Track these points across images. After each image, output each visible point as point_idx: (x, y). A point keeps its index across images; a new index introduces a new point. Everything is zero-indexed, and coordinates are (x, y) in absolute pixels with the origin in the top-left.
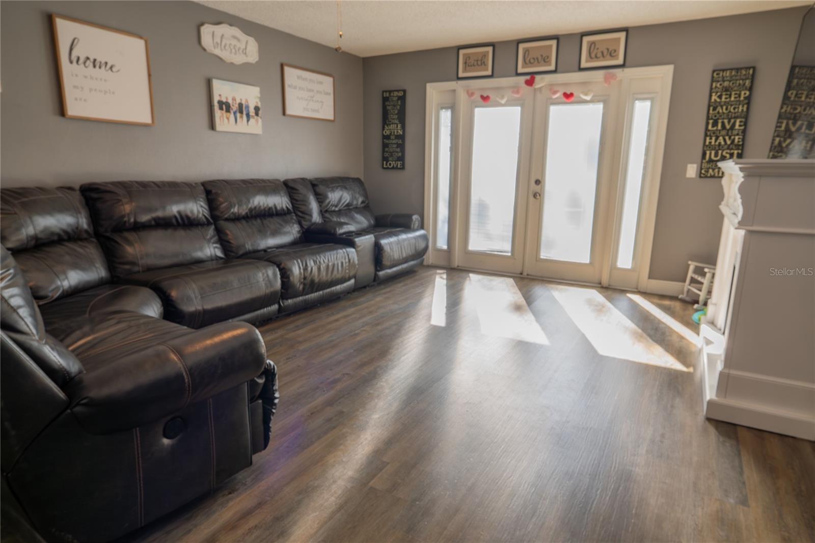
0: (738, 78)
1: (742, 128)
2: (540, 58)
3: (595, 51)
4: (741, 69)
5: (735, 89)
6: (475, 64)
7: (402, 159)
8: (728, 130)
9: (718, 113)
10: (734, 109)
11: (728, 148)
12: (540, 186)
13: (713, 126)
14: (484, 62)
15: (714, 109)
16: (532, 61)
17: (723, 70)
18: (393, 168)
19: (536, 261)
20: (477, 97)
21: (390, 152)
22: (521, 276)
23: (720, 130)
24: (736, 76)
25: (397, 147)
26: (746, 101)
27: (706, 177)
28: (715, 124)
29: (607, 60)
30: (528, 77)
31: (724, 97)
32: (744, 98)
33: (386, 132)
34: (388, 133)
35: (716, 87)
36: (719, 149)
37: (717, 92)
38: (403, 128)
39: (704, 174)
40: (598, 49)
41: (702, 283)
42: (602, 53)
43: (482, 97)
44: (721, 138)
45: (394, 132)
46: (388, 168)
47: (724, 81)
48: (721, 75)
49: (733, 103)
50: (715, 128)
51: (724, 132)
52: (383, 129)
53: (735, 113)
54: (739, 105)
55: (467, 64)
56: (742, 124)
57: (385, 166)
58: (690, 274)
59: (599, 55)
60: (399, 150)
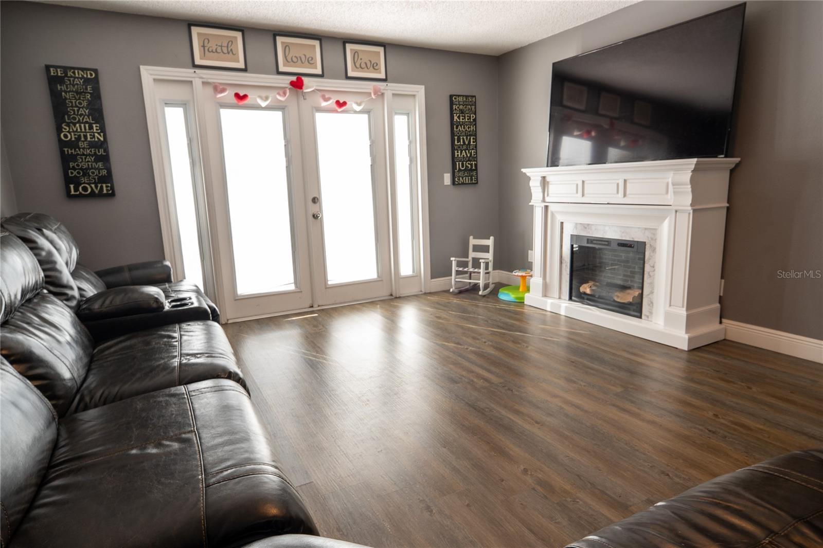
0: (467, 103)
1: (475, 144)
2: (303, 59)
3: (359, 61)
4: (468, 96)
5: (467, 112)
6: (219, 50)
7: (107, 178)
8: (467, 145)
9: (460, 131)
10: (468, 128)
11: (469, 160)
12: (318, 204)
13: (458, 142)
14: (231, 50)
15: (457, 128)
16: (295, 60)
17: (459, 96)
18: (92, 195)
19: (326, 288)
20: (228, 95)
21: (81, 169)
22: (311, 309)
23: (462, 145)
24: (466, 102)
25: (96, 161)
26: (474, 123)
27: (459, 184)
28: (459, 141)
29: (370, 72)
30: (294, 78)
31: (461, 118)
32: (473, 120)
33: (66, 136)
34: (71, 137)
35: (456, 109)
36: (464, 161)
37: (457, 114)
38: (103, 130)
39: (457, 182)
40: (361, 59)
41: (480, 273)
42: (366, 64)
43: (237, 95)
44: (464, 151)
45: (85, 137)
46: (81, 196)
47: (460, 105)
48: (457, 99)
49: (467, 123)
50: (459, 144)
51: (465, 147)
52: (59, 130)
53: (469, 131)
54: (471, 125)
55: (206, 49)
56: (474, 140)
57: (73, 192)
58: (454, 268)
59: (363, 65)
60: (100, 165)
